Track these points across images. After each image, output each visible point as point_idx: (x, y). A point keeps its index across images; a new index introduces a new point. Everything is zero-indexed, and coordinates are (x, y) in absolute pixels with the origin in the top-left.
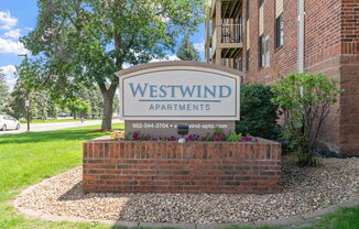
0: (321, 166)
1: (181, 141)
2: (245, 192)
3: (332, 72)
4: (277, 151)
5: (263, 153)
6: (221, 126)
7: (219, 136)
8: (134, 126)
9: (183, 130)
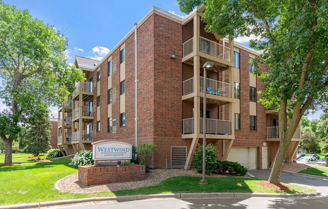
0: (151, 172)
1: (118, 166)
2: (137, 180)
3: (151, 142)
4: (144, 168)
5: (141, 168)
6: (127, 161)
7: (126, 164)
8: (99, 162)
9: (119, 163)
